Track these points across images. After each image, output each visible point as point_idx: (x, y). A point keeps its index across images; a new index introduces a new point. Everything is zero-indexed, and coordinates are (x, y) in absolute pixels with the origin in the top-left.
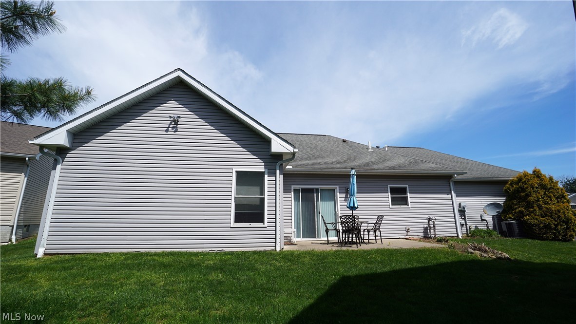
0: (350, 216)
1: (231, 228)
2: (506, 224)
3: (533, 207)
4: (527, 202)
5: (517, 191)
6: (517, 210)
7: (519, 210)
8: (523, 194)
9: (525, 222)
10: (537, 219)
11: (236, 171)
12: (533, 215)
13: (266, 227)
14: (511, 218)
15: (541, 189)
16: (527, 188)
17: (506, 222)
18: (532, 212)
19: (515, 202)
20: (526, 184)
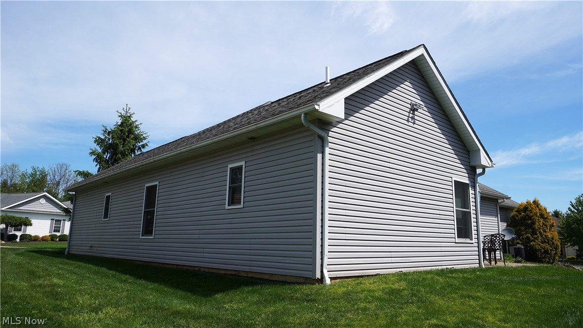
0: (497, 234)
1: (456, 243)
2: (515, 249)
3: (536, 234)
4: (532, 229)
5: (524, 218)
6: (525, 236)
7: (527, 237)
8: (529, 222)
9: (532, 247)
10: (540, 245)
11: (455, 180)
12: (536, 241)
13: (473, 243)
14: (519, 244)
15: (541, 218)
16: (532, 216)
17: (515, 247)
18: (536, 239)
19: (523, 228)
20: (531, 213)
